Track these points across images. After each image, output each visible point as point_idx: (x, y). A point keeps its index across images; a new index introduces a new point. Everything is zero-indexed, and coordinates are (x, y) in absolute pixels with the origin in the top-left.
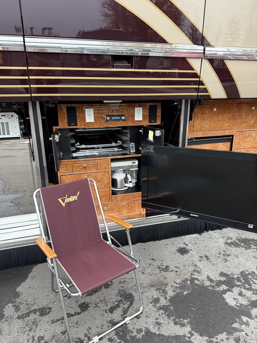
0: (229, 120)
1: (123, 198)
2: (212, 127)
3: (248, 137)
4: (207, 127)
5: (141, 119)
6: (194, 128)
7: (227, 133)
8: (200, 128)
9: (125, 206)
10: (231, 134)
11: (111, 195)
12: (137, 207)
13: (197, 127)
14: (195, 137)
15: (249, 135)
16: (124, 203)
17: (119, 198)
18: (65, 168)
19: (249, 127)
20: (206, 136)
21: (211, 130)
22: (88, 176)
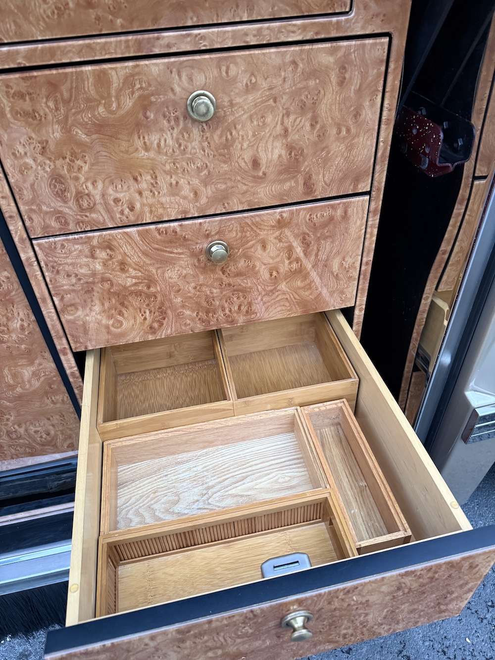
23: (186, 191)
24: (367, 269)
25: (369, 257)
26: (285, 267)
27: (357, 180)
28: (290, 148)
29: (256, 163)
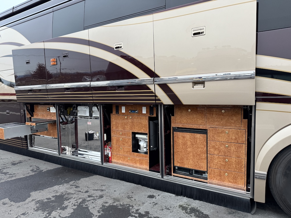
0: (202, 118)
2: (189, 121)
3: (221, 133)
4: (185, 121)
5: (146, 113)
6: (176, 121)
7: (201, 127)
8: (180, 121)
9: (138, 161)
10: (205, 129)
11: (132, 152)
12: (144, 163)
13: (178, 120)
14: (177, 126)
15: (222, 131)
16: (138, 159)
17: (135, 155)
18: (114, 133)
19: (221, 125)
20: (185, 127)
21: (188, 123)
22: (122, 138)
23: (224, 139)
24: (246, 154)
25: (246, 152)
26: (235, 150)
27: (243, 142)
28: (235, 137)
29: (232, 138)
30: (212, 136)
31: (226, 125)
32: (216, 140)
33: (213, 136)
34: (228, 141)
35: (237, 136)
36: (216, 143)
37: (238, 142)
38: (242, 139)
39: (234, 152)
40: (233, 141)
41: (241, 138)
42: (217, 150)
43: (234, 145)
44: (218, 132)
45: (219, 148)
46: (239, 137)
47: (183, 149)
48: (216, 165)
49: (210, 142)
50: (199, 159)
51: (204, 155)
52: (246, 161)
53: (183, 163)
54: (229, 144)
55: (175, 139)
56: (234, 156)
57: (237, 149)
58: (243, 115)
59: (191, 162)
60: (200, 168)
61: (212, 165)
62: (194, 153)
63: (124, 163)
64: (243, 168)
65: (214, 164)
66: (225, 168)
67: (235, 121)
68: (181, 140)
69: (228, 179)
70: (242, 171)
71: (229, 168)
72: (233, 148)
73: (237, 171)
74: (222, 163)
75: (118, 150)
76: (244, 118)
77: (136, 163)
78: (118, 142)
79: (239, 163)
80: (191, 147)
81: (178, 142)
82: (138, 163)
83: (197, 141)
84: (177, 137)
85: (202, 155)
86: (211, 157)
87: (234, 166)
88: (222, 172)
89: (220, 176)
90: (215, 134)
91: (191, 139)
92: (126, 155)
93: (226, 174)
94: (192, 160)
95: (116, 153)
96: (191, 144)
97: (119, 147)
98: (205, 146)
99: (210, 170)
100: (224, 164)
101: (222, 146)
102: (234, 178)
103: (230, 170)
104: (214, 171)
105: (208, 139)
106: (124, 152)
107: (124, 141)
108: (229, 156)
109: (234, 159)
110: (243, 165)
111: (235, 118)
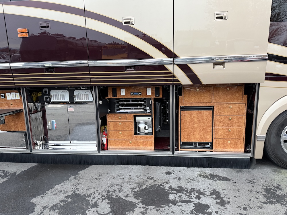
0: (209, 96)
1: (141, 138)
2: (196, 100)
3: (226, 108)
4: (193, 100)
5: (151, 95)
6: (184, 100)
7: (208, 105)
8: (188, 101)
9: (142, 143)
10: (211, 105)
11: (134, 135)
12: (149, 144)
13: (186, 100)
14: (185, 106)
15: (226, 107)
16: (141, 141)
17: (138, 137)
18: (110, 118)
19: (226, 101)
20: (192, 105)
21: (196, 102)
22: (122, 123)
23: (228, 113)
28: (237, 111)
30: (217, 112)
31: (230, 101)
32: (221, 114)
33: (219, 111)
34: (231, 114)
35: (239, 110)
36: (221, 117)
37: (239, 114)
38: (243, 111)
39: (236, 123)
40: (235, 114)
41: (241, 111)
42: (222, 122)
43: (236, 117)
44: (223, 108)
45: (224, 121)
46: (240, 110)
47: (190, 126)
48: (220, 135)
49: (216, 117)
50: (205, 133)
51: (209, 129)
52: (245, 128)
53: (190, 138)
54: (232, 117)
55: (182, 117)
56: (236, 126)
57: (238, 120)
58: (244, 92)
59: (198, 136)
60: (205, 140)
61: (217, 136)
62: (201, 127)
63: (125, 147)
64: (242, 135)
65: (219, 135)
66: (228, 137)
67: (237, 97)
68: (188, 118)
69: (230, 145)
70: (242, 137)
71: (231, 136)
72: (235, 120)
73: (238, 137)
74: (226, 133)
75: (116, 135)
76: (245, 94)
77: (139, 146)
78: (116, 127)
79: (239, 131)
80: (198, 123)
81: (185, 120)
82: (142, 145)
83: (203, 117)
84: (184, 115)
85: (208, 129)
86: (216, 129)
87: (236, 134)
88: (225, 140)
89: (224, 144)
90: (220, 109)
91: (198, 116)
92: (127, 139)
93: (229, 141)
94: (199, 134)
95: (114, 139)
96: (198, 120)
97: (118, 132)
98: (210, 121)
99: (215, 141)
100: (227, 133)
101: (225, 119)
102: (235, 144)
103: (232, 138)
104: (219, 141)
105: (214, 114)
106: (124, 136)
107: (125, 124)
108: (232, 126)
109: (235, 129)
110: (242, 132)
111: (237, 95)
